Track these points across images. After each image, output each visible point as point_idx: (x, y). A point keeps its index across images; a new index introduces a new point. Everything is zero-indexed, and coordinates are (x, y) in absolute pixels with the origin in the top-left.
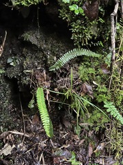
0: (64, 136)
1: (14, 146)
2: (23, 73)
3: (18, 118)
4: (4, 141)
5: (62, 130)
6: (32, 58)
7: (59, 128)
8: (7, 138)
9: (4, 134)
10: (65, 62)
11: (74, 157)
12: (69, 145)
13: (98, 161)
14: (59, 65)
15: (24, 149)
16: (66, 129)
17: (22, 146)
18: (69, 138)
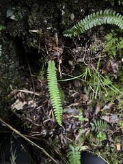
0: (73, 95)
1: (25, 103)
2: (29, 33)
3: (27, 77)
4: (15, 97)
5: (71, 89)
6: (39, 11)
7: (68, 87)
8: (18, 95)
9: (14, 91)
10: (87, 28)
11: (81, 113)
12: (77, 104)
13: (103, 118)
14: (78, 31)
15: (35, 105)
16: (76, 88)
17: (32, 103)
18: (78, 97)
